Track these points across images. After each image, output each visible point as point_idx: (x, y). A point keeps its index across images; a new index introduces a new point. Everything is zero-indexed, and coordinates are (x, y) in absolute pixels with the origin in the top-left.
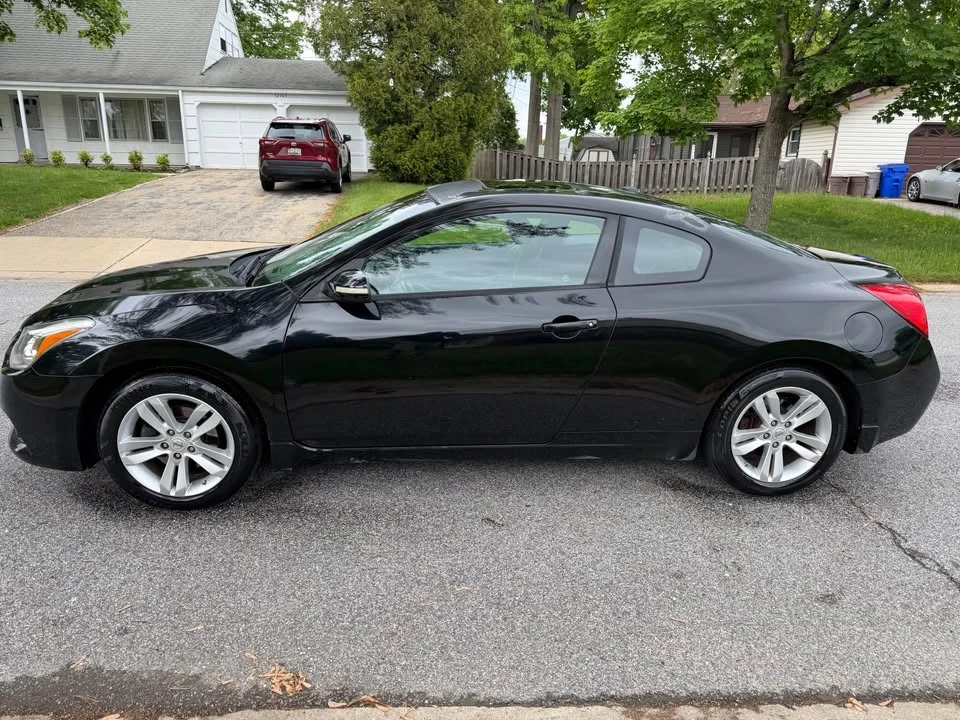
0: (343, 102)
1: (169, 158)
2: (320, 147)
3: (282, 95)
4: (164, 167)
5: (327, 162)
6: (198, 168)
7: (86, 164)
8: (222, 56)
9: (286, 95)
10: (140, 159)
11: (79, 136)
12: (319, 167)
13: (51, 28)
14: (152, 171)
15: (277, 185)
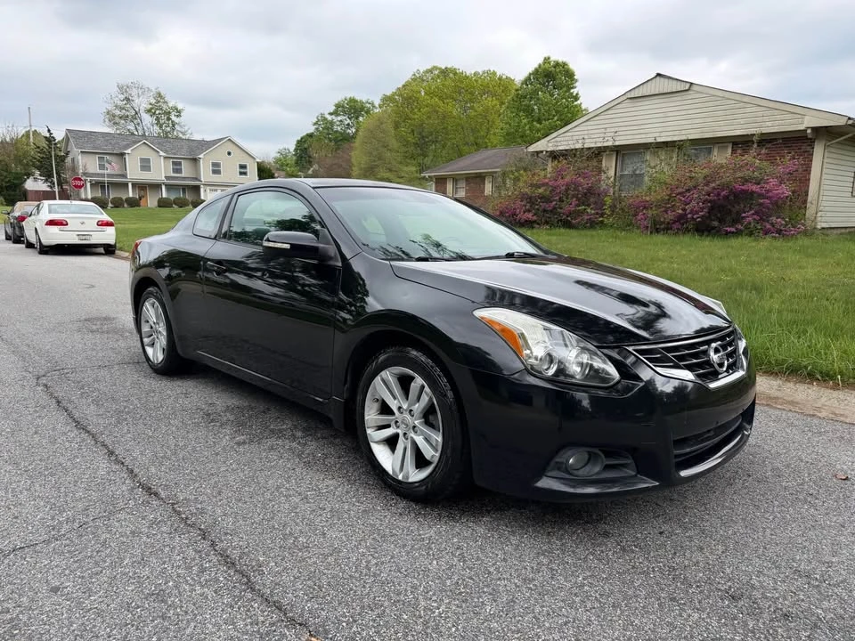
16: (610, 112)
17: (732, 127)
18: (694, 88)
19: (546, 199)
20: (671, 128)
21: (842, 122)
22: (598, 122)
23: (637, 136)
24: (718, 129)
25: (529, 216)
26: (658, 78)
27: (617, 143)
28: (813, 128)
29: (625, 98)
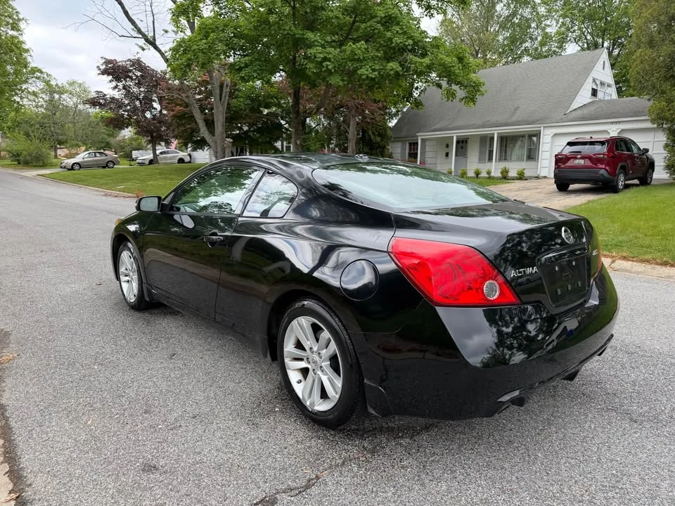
0: (649, 125)
1: (525, 171)
2: (600, 158)
3: (616, 122)
4: (521, 177)
5: (605, 169)
6: (545, 177)
7: (477, 175)
8: (590, 100)
9: (619, 122)
10: (507, 172)
11: (484, 160)
12: (597, 173)
13: (448, 99)
14: (513, 179)
15: (572, 187)
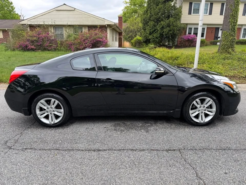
16: (49, 14)
17: (88, 22)
18: (76, 10)
19: (37, 41)
20: (71, 21)
21: (113, 24)
22: (45, 17)
23: (60, 22)
24: (84, 22)
25: (33, 47)
26: (64, 5)
27: (56, 24)
28: (107, 25)
29: (54, 10)
